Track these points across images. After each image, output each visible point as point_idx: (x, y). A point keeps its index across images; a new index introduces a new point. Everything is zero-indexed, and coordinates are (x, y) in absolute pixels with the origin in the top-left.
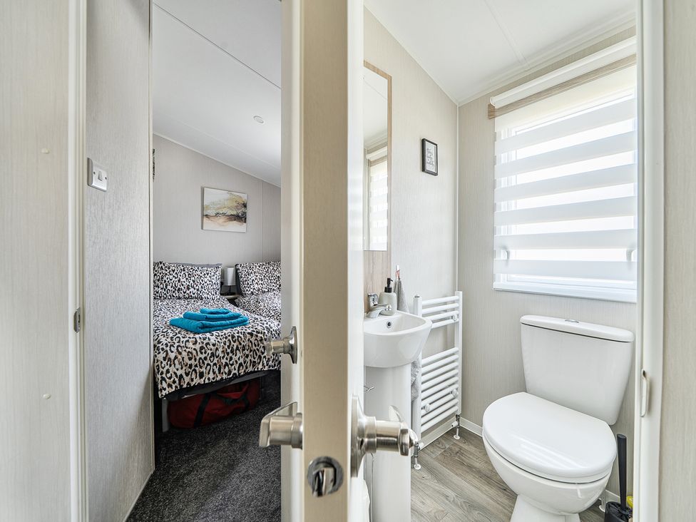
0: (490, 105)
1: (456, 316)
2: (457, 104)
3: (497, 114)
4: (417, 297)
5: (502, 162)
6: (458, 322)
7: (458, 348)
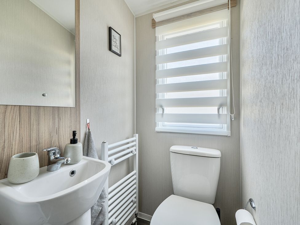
0: (153, 20)
1: (134, 151)
2: (134, 15)
3: (156, 25)
4: (104, 143)
5: (160, 55)
6: (136, 154)
7: (136, 171)
